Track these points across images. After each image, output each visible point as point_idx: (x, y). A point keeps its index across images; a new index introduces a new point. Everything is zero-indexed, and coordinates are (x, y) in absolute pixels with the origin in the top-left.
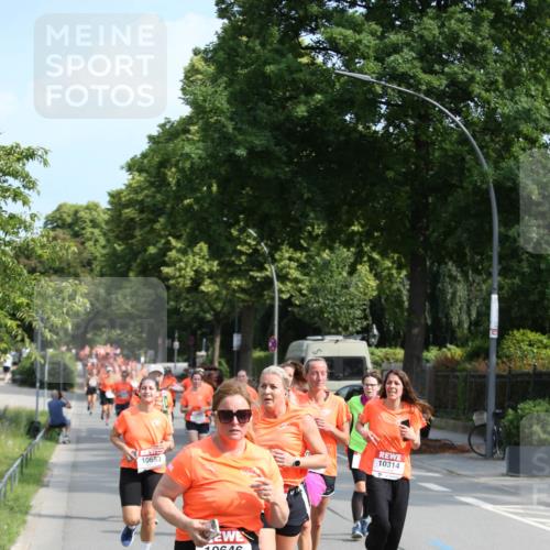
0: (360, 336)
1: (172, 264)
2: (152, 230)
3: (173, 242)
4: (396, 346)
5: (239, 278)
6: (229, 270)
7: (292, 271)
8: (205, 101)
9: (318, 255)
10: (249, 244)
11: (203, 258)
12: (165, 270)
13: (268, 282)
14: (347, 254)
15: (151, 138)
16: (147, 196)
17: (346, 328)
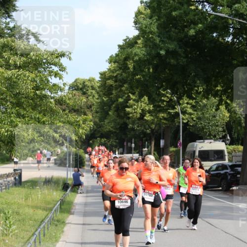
0: (222, 140)
1: (131, 106)
2: (121, 91)
3: (131, 96)
4: (238, 144)
5: (163, 113)
6: (158, 109)
7: (188, 109)
8: (146, 27)
9: (201, 101)
10: (168, 97)
11: (146, 103)
12: (128, 109)
13: (177, 115)
14: (215, 100)
15: (119, 46)
16: (118, 74)
17: (215, 136)
